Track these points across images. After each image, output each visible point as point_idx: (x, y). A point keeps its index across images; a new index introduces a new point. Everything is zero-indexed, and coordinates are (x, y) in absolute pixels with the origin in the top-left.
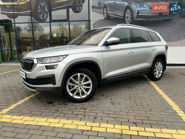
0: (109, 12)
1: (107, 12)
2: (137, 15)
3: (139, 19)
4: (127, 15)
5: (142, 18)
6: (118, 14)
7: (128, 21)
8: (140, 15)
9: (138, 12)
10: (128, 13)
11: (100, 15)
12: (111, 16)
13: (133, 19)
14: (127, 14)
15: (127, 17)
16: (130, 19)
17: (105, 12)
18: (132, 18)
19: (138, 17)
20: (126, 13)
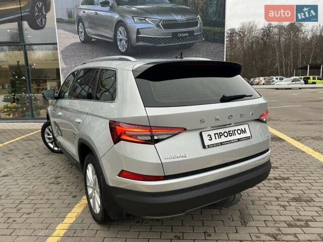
0: (88, 30)
1: (85, 30)
2: (137, 36)
3: (140, 44)
4: (120, 37)
5: (145, 42)
6: (104, 34)
7: (122, 47)
8: (141, 37)
9: (138, 32)
10: (120, 33)
11: (72, 35)
12: (92, 38)
13: (131, 43)
14: (120, 35)
15: (121, 40)
16: (126, 43)
17: (81, 30)
18: (129, 41)
19: (138, 39)
20: (118, 33)
